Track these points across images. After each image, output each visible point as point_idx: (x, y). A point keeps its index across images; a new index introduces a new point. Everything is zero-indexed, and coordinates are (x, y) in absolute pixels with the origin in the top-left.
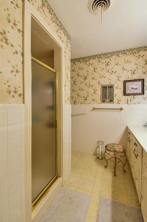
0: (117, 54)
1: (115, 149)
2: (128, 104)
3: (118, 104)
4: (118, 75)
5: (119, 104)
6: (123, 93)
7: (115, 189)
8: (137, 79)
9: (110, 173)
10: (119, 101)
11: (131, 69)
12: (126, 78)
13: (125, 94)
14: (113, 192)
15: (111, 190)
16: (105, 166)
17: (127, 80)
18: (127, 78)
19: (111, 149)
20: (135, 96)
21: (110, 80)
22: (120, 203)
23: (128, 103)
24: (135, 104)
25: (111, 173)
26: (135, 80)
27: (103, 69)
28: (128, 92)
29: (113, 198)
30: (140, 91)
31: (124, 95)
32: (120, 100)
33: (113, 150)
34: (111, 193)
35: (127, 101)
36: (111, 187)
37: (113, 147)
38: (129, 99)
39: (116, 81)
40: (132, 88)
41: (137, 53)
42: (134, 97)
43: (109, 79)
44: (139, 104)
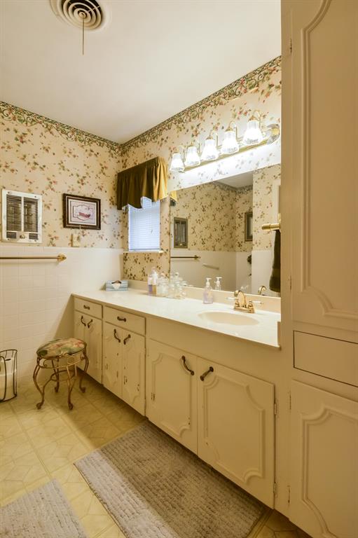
0: (47, 126)
1: (70, 349)
2: (72, 246)
3: (51, 247)
4: (49, 177)
5: (54, 245)
6: (61, 221)
7: (87, 430)
8: (89, 196)
9: (56, 411)
10: (52, 239)
11: (78, 173)
12: (68, 189)
13: (65, 223)
14: (89, 438)
15: (83, 438)
16: (37, 405)
17: (69, 193)
18: (71, 189)
19: (60, 351)
20: (87, 231)
21: (28, 183)
22: (115, 442)
23: (74, 245)
24: (85, 247)
25: (59, 410)
26: (86, 198)
27: (9, 147)
28: (72, 220)
29: (96, 445)
30: (93, 222)
31: (65, 226)
32: (55, 238)
33: (67, 352)
34: (86, 442)
35: (72, 240)
36: (78, 433)
37: (62, 347)
38: (75, 236)
39: (45, 191)
40: (81, 214)
41: (87, 143)
42: (83, 232)
43: (27, 180)
44: (92, 246)
